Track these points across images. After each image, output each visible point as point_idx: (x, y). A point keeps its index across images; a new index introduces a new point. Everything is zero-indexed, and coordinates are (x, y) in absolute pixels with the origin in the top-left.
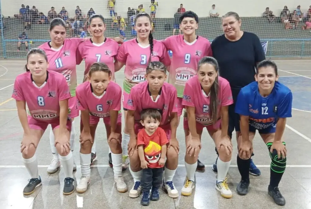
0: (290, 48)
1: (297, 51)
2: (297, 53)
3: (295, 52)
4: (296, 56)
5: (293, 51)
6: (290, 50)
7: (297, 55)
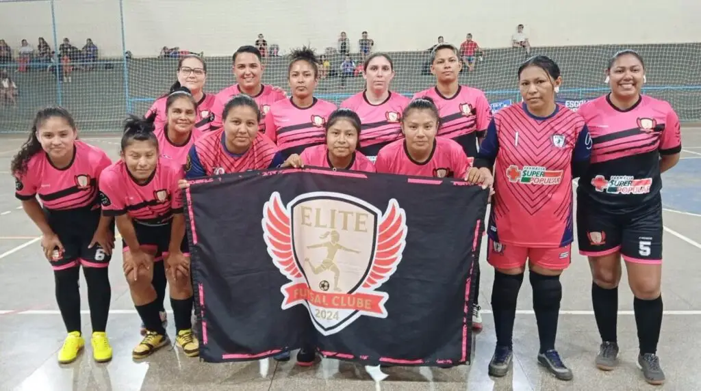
0: (682, 105)
1: (694, 111)
2: (694, 114)
3: (691, 111)
4: (693, 120)
5: (687, 111)
6: (682, 108)
7: (695, 117)
